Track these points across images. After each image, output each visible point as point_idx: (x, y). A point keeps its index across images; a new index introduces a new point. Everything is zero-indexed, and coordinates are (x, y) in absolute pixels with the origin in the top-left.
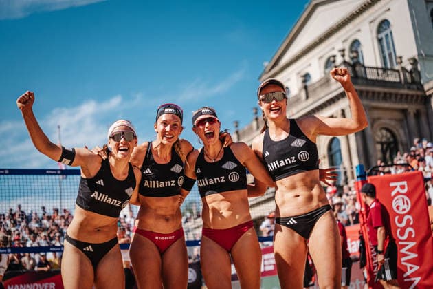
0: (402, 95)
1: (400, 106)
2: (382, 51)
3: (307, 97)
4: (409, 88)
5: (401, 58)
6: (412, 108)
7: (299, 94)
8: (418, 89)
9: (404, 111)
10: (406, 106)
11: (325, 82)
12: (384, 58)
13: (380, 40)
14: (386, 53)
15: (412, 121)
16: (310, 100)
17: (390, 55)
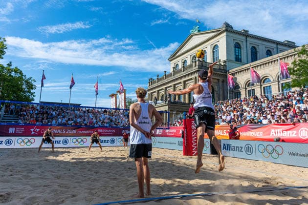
0: (218, 74)
1: (217, 78)
2: (213, 57)
3: (184, 71)
4: (221, 72)
5: (220, 60)
6: (221, 79)
7: (181, 69)
8: (225, 72)
9: (218, 80)
10: (219, 78)
11: (191, 66)
12: (214, 59)
13: (214, 52)
14: (215, 57)
15: (221, 83)
16: (185, 72)
17: (216, 58)
